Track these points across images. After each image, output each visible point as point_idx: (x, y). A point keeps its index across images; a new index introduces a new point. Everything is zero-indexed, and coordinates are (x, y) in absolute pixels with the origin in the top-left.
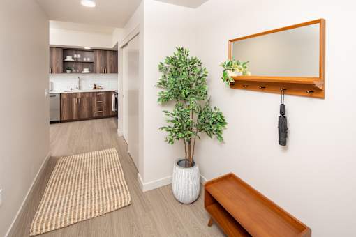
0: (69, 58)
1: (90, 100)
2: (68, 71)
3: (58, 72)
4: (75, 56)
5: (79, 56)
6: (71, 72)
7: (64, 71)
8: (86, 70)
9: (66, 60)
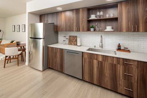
0: (93, 17)
1: (114, 68)
2: (92, 29)
3: (83, 31)
4: (98, 14)
5: (101, 13)
6: (95, 30)
7: (89, 30)
8: (109, 28)
9: (90, 18)
